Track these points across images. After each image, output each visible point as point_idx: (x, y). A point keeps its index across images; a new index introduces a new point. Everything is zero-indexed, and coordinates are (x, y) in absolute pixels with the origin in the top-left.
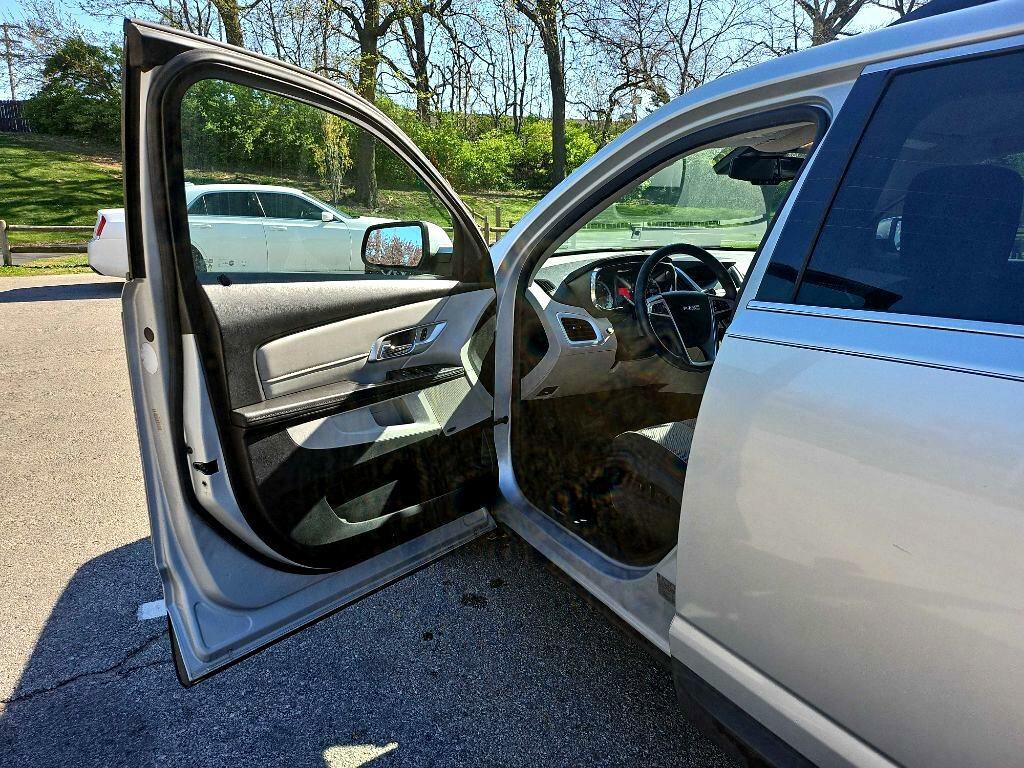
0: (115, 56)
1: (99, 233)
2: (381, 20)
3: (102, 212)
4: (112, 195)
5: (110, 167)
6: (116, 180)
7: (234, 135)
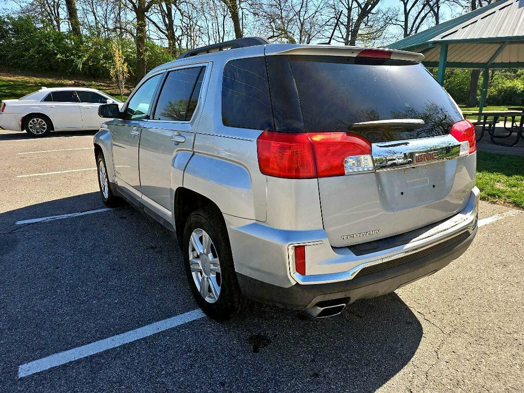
0: (9, 21)
1: (3, 111)
2: (147, 4)
3: (4, 101)
4: (10, 93)
5: (9, 78)
6: (12, 85)
7: (72, 61)
